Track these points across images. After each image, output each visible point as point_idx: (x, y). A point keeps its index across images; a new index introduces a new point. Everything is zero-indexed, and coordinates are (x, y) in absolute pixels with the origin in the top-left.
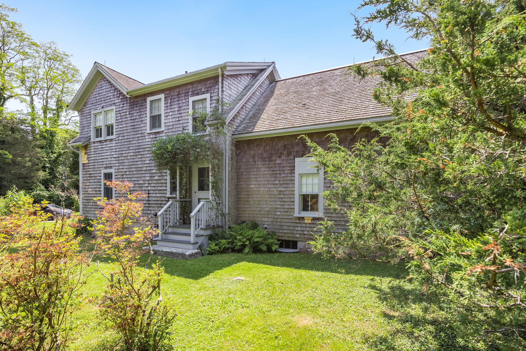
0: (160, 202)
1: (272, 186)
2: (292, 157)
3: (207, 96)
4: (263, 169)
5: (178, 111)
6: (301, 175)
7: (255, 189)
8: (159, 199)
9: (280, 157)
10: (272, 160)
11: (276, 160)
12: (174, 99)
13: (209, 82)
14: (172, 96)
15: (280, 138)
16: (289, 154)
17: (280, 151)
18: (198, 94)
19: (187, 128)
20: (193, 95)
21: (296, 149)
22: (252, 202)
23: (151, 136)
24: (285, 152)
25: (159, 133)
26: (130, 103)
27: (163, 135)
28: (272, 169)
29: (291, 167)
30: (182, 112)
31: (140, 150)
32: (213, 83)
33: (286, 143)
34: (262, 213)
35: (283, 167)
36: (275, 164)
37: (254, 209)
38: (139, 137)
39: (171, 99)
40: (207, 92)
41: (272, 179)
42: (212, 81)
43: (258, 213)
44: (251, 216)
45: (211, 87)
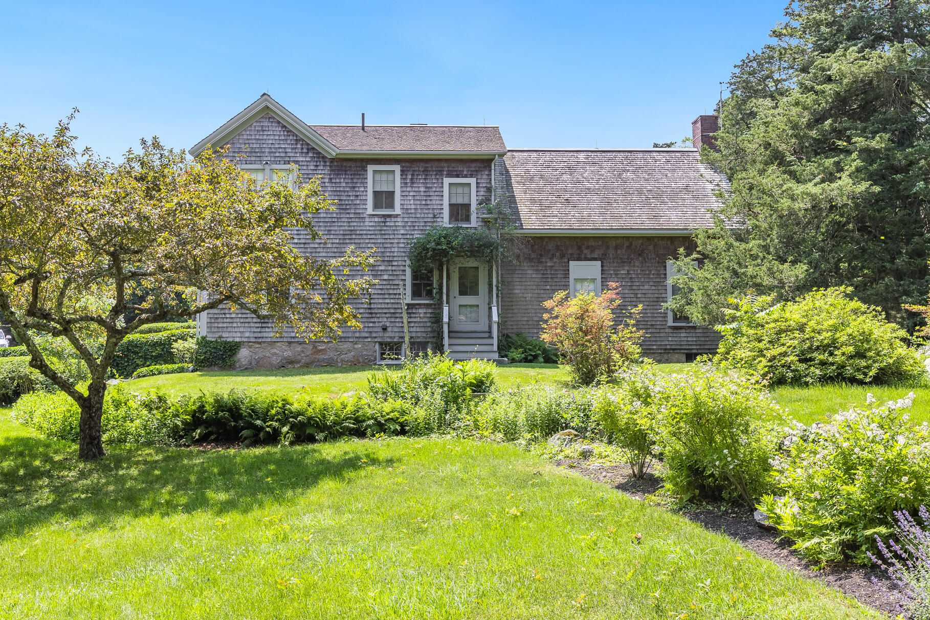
0: (392, 311)
1: (542, 292)
2: (566, 260)
3: (473, 181)
4: (529, 272)
5: (425, 192)
6: (576, 280)
7: (521, 295)
8: (390, 306)
9: (551, 259)
10: (542, 262)
11: (547, 262)
12: (418, 175)
13: (474, 165)
14: (414, 171)
15: (551, 238)
16: (562, 256)
17: (552, 252)
18: (457, 176)
19: (441, 216)
20: (450, 175)
21: (570, 251)
22: (516, 311)
23: (376, 220)
24: (558, 254)
25: (390, 216)
26: (330, 166)
27: (399, 219)
28: (542, 272)
29: (565, 270)
30: (431, 194)
31: (354, 237)
32: (479, 167)
33: (559, 244)
34: (530, 323)
35: (556, 270)
36: (546, 266)
37: (520, 319)
38: (351, 218)
39: (413, 175)
40: (471, 176)
41: (542, 283)
42: (479, 164)
43: (524, 323)
44: (515, 327)
45: (477, 171)
